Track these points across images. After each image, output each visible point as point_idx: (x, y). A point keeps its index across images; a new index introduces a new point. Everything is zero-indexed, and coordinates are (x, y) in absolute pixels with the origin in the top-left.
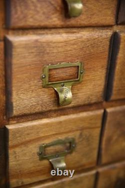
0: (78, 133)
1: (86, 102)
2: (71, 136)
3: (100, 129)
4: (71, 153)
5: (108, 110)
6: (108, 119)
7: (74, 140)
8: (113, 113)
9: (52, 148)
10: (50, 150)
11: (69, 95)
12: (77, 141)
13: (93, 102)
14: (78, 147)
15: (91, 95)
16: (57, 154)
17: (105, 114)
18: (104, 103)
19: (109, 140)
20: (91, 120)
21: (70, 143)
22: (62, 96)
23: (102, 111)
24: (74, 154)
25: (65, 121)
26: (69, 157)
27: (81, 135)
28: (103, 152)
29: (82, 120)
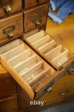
0: (15, 23)
1: (16, 11)
2: (13, 24)
3: (22, 20)
4: (14, 30)
5: (25, 12)
6: (25, 16)
7: (14, 25)
8: (27, 13)
9: (7, 29)
10: (7, 30)
11: (10, 9)
12: (15, 25)
13: (19, 10)
14: (16, 28)
15: (18, 8)
16: (9, 31)
17: (24, 14)
18: (23, 10)
19: (26, 23)
20: (19, 17)
21: (13, 27)
22: (7, 10)
23: (23, 13)
24: (15, 30)
25: (10, 19)
26: (14, 31)
27: (16, 23)
28: (25, 28)
29: (16, 17)
